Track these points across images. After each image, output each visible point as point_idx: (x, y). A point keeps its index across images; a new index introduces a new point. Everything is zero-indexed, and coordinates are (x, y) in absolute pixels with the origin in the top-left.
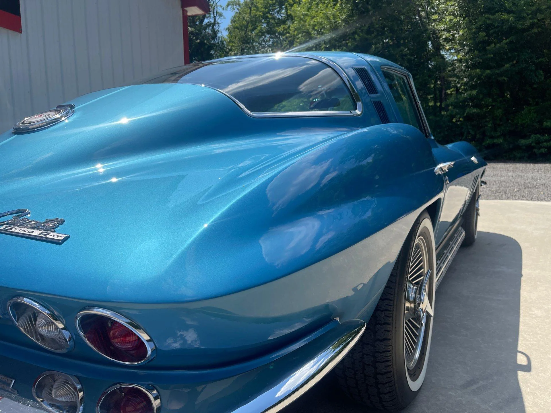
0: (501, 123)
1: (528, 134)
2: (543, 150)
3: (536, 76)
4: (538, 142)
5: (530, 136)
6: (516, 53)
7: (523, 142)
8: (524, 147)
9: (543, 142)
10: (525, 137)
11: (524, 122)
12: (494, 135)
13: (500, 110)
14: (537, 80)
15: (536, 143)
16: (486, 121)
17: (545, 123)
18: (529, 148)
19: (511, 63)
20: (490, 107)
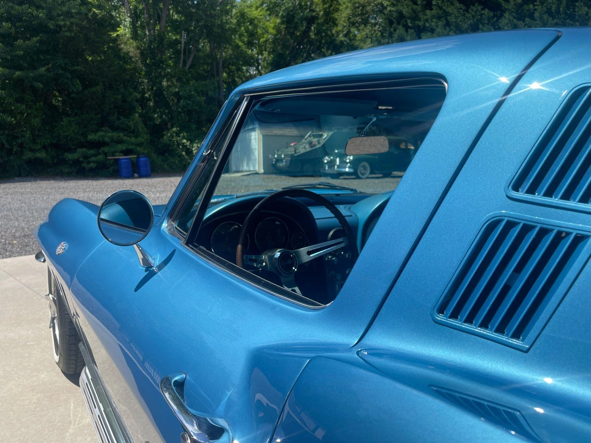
0: (40, 134)
1: (73, 147)
2: (93, 165)
3: (73, 84)
4: (86, 157)
5: (75, 149)
6: (49, 57)
7: (70, 156)
8: (71, 162)
9: (90, 157)
10: (69, 150)
11: (67, 134)
12: (33, 148)
13: (37, 120)
14: (74, 90)
15: (83, 158)
16: (22, 131)
17: (89, 136)
18: (76, 162)
19: (46, 67)
20: (25, 115)
